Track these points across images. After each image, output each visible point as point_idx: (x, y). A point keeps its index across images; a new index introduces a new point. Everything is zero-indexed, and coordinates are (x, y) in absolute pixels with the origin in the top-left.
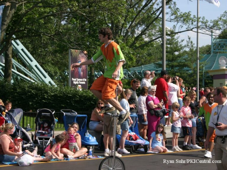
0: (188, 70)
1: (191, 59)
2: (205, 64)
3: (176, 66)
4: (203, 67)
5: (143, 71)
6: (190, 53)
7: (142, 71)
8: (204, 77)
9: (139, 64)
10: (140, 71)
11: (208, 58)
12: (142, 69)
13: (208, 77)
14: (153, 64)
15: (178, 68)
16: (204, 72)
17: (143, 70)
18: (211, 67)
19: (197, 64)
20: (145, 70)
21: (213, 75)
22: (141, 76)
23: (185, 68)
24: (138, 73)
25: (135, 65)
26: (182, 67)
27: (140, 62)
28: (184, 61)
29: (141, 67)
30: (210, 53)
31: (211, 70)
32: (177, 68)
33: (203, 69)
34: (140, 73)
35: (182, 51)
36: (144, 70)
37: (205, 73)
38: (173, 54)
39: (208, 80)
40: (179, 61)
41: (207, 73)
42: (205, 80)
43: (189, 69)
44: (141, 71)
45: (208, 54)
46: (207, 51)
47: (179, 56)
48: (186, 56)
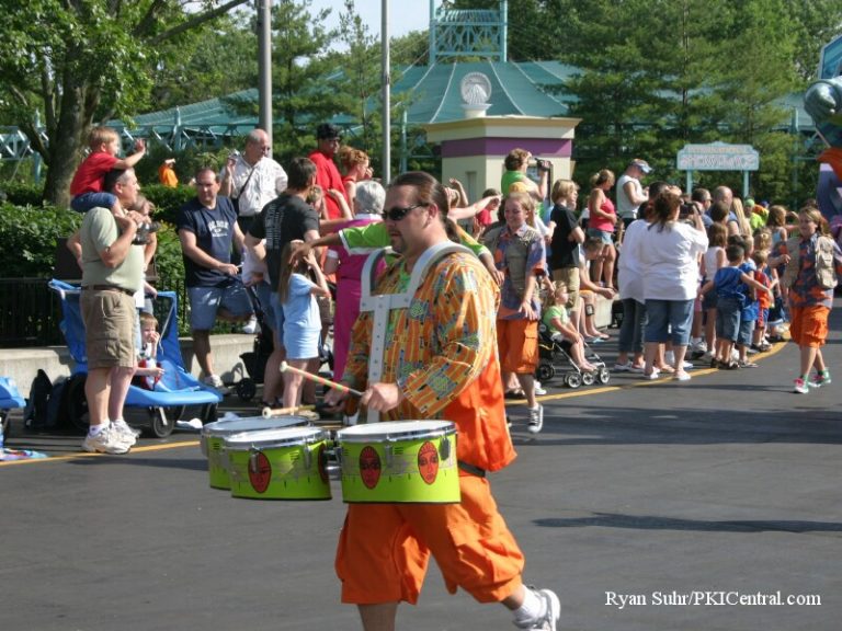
0: (347, 126)
1: (355, 82)
2: (408, 100)
3: (303, 110)
4: (401, 111)
5: (180, 129)
6: (353, 61)
7: (175, 130)
8: (405, 150)
9: (163, 102)
10: (168, 130)
11: (418, 80)
12: (176, 122)
13: (420, 150)
14: (216, 99)
15: (310, 116)
16: (404, 132)
17: (180, 123)
18: (432, 113)
19: (383, 101)
20: (187, 123)
21: (439, 144)
22: (172, 146)
23: (335, 116)
24: (160, 135)
25: (147, 107)
26: (324, 112)
27: (167, 94)
28: (331, 89)
29: (170, 111)
30: (424, 63)
31: (431, 122)
32: (306, 118)
33: (402, 118)
34: (168, 136)
35: (322, 54)
36: (183, 126)
37: (408, 134)
38: (290, 63)
39: (420, 161)
40: (312, 91)
41: (416, 133)
42: (409, 161)
43: (349, 120)
44: (173, 127)
45: (417, 65)
46: (415, 55)
47: (313, 72)
48: (337, 73)
